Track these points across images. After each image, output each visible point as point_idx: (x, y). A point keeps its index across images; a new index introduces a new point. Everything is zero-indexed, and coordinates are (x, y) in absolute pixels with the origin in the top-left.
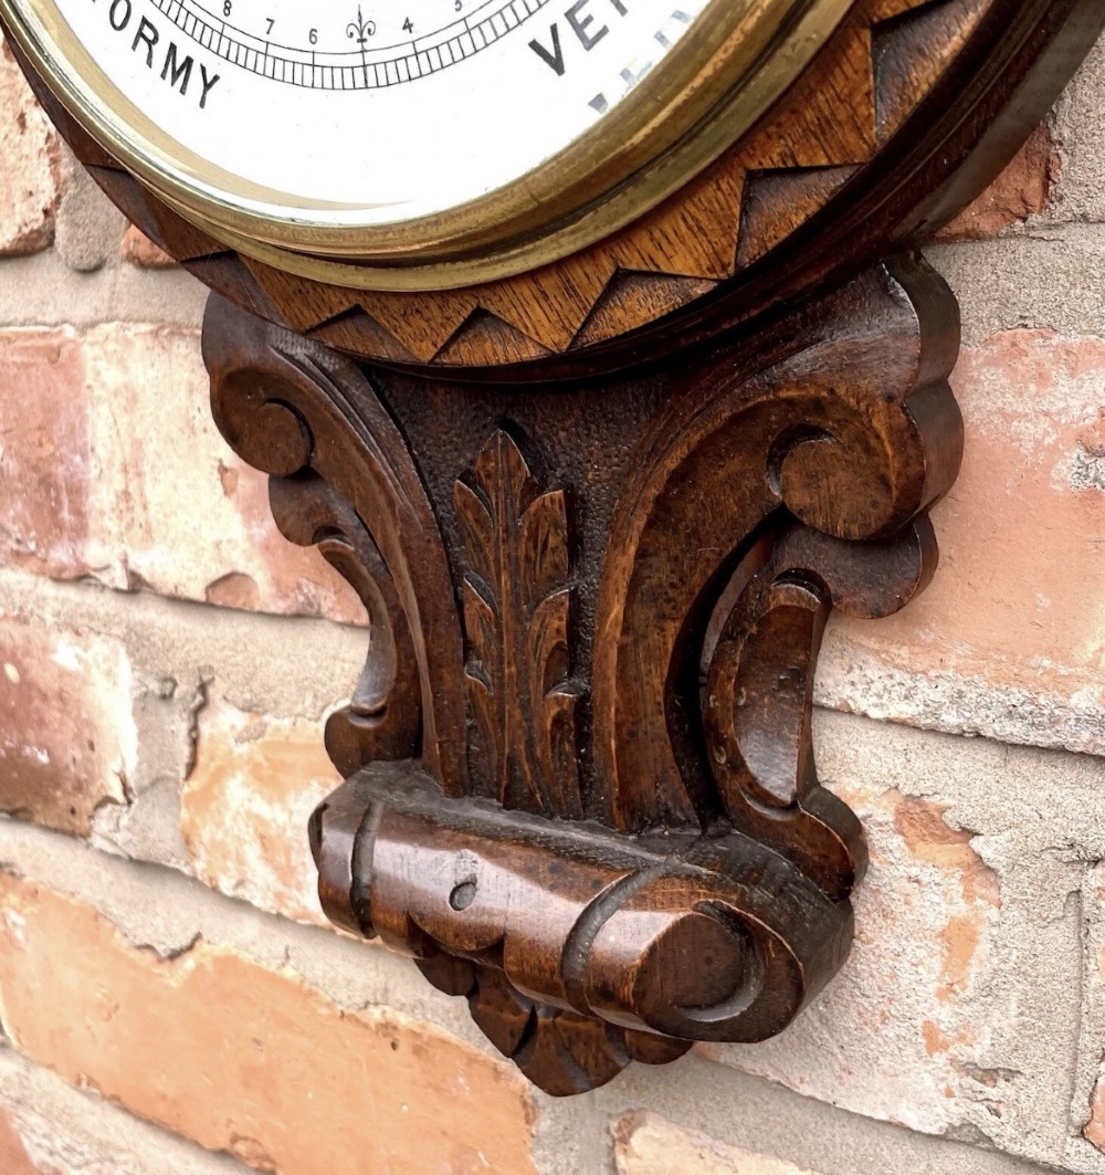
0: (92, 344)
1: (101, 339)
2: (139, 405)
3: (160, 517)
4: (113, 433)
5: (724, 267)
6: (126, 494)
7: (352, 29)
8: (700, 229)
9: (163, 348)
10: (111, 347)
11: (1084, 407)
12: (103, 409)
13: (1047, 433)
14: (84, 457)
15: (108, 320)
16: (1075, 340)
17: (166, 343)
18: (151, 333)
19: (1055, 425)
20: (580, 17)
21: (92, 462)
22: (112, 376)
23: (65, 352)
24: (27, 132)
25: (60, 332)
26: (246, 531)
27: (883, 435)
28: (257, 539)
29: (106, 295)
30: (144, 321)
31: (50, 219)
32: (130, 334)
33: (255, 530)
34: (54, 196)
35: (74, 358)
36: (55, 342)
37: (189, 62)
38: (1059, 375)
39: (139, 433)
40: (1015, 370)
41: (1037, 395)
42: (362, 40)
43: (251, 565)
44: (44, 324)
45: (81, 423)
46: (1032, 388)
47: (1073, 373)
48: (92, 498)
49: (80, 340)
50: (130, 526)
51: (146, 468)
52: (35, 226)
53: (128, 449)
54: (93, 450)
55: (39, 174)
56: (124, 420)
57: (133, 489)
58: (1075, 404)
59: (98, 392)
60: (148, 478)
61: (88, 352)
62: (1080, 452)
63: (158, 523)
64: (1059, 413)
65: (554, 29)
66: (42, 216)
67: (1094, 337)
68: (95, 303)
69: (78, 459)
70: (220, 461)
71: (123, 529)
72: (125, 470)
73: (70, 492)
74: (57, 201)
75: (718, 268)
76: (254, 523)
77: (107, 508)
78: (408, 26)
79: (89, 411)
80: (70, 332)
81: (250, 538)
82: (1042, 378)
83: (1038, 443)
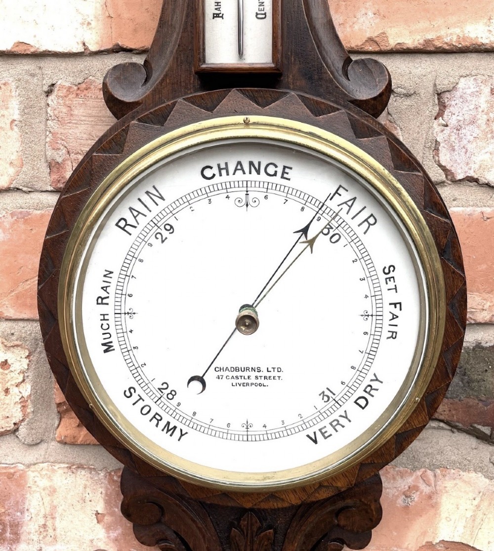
0: (33, 472)
1: (39, 470)
2: (57, 493)
3: (63, 533)
4: (41, 503)
5: (351, 485)
6: (45, 526)
7: (244, 425)
8: (346, 476)
9: (73, 473)
10: (44, 472)
11: (405, 486)
12: (37, 495)
13: (395, 492)
14: (22, 513)
15: (43, 462)
16: (401, 469)
17: (74, 471)
18: (67, 467)
19: (398, 490)
20: (323, 431)
21: (26, 514)
22: (44, 483)
23: (18, 474)
24: (9, 396)
25: (15, 467)
26: (106, 535)
27: (373, 510)
28: (112, 537)
29: (43, 453)
30: (64, 463)
31: (16, 426)
32: (56, 468)
33: (111, 534)
34: (21, 419)
35: (23, 476)
36: (12, 471)
37: (175, 428)
38: (398, 478)
39: (55, 503)
40: (387, 477)
41: (393, 483)
42: (247, 428)
43: (108, 547)
44: (6, 464)
45: (22, 501)
46: (392, 481)
47: (402, 477)
48: (25, 528)
49: (27, 470)
50: (44, 537)
51: (57, 515)
52: (8, 429)
53: (48, 509)
54: (27, 510)
55: (14, 410)
56: (47, 500)
57: (49, 524)
58: (403, 485)
59: (34, 488)
60: (58, 520)
61: (31, 475)
62: (404, 497)
63: (61, 535)
64: (399, 487)
65: (315, 433)
66: (13, 426)
67: (406, 469)
68: (36, 456)
69: (19, 514)
70: (97, 511)
71: (41, 538)
72: (45, 517)
73: (11, 526)
74: (23, 420)
75: (350, 485)
76: (111, 532)
77: (33, 531)
78: (265, 426)
79: (28, 496)
80: (21, 467)
81: (108, 537)
82: (394, 479)
83: (393, 495)
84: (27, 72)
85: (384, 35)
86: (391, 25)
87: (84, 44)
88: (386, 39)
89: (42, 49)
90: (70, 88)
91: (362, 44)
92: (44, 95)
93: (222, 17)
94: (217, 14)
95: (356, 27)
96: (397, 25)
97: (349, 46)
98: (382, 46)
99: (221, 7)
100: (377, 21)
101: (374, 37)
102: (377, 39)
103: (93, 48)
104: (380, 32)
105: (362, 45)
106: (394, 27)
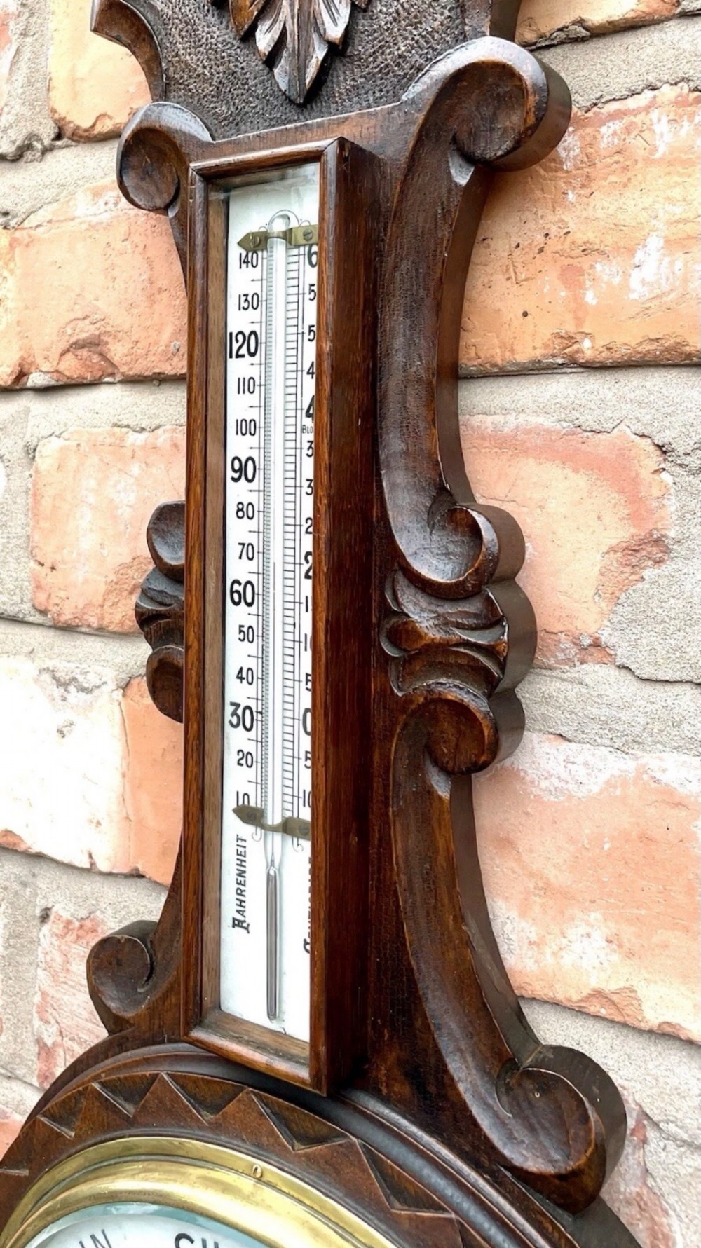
84: (18, 877)
85: (632, 995)
86: (647, 976)
87: (90, 856)
88: (634, 1002)
89: (36, 849)
90: (69, 923)
91: (579, 998)
92: (37, 922)
93: (247, 929)
94: (239, 921)
95: (567, 960)
96: (663, 981)
97: (551, 994)
98: (628, 1015)
99: (246, 909)
100: (615, 958)
101: (607, 991)
102: (615, 998)
103: (103, 866)
104: (622, 984)
105: (582, 1001)
106: (655, 982)
